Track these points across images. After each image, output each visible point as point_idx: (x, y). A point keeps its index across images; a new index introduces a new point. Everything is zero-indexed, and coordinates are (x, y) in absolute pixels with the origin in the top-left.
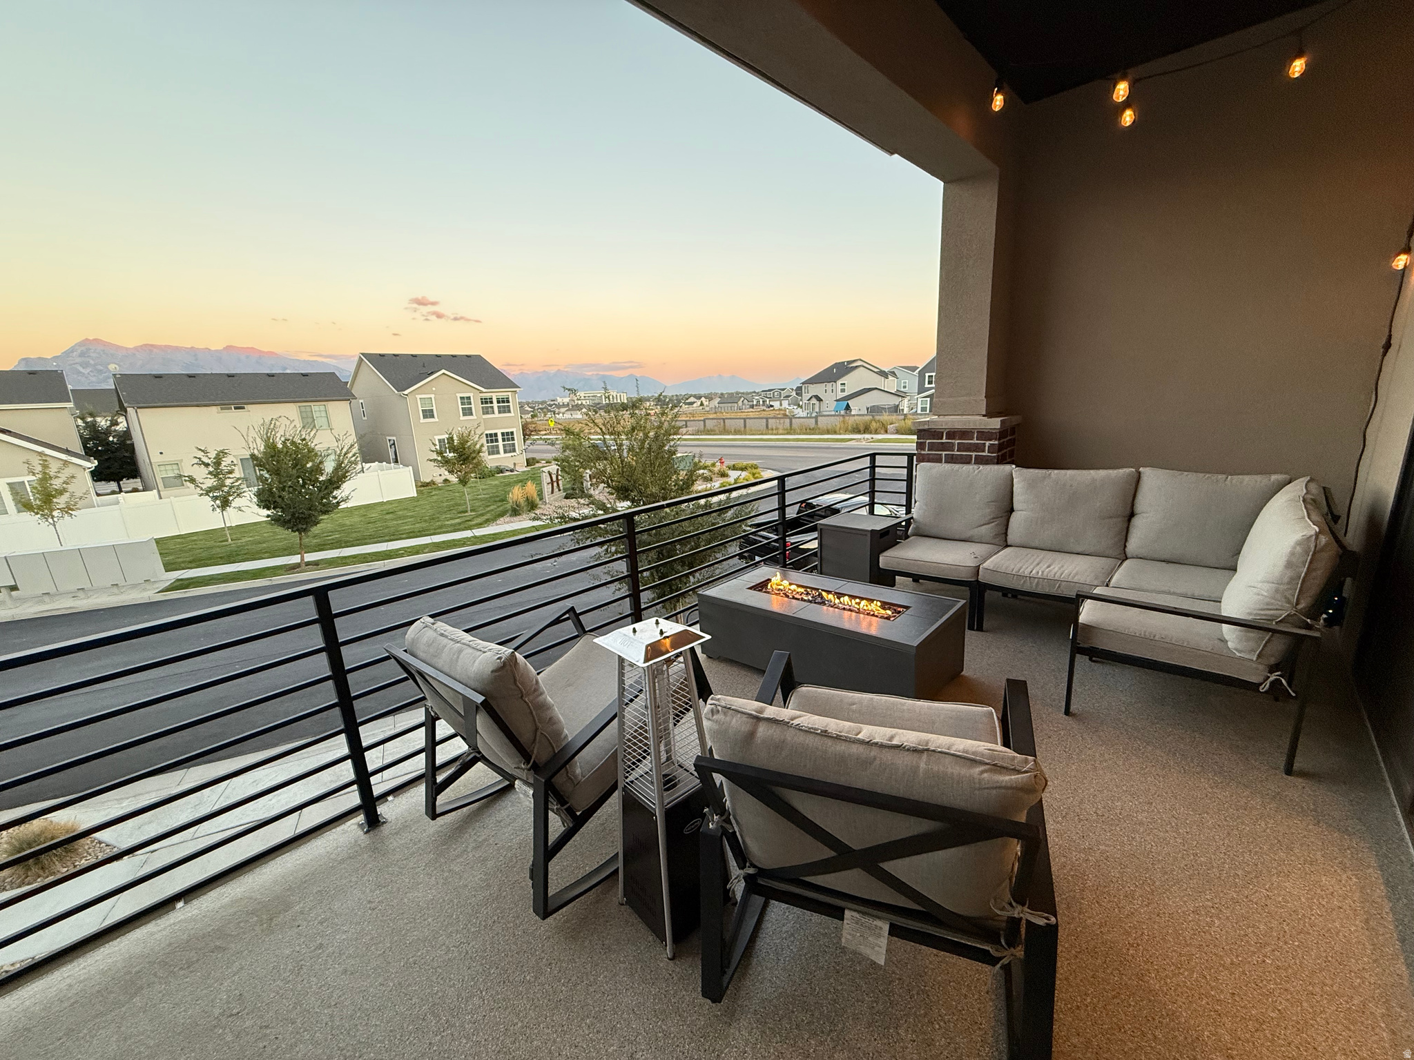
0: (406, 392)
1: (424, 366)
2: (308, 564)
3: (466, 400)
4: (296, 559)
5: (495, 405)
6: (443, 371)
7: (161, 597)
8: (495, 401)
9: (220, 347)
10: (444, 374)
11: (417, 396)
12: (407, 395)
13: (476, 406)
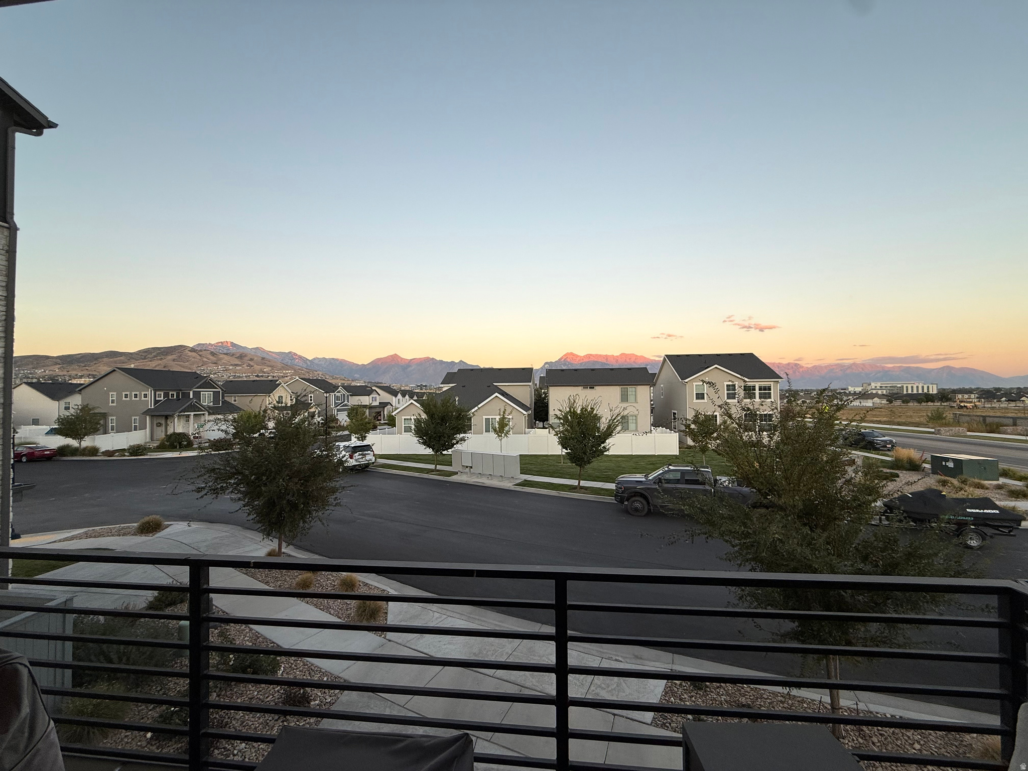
0: (686, 381)
1: (705, 363)
2: (582, 488)
3: (731, 387)
4: (574, 482)
5: (757, 392)
6: (716, 366)
7: (513, 488)
8: (757, 388)
9: (618, 354)
10: (716, 368)
11: (694, 383)
12: (687, 382)
13: (741, 392)
